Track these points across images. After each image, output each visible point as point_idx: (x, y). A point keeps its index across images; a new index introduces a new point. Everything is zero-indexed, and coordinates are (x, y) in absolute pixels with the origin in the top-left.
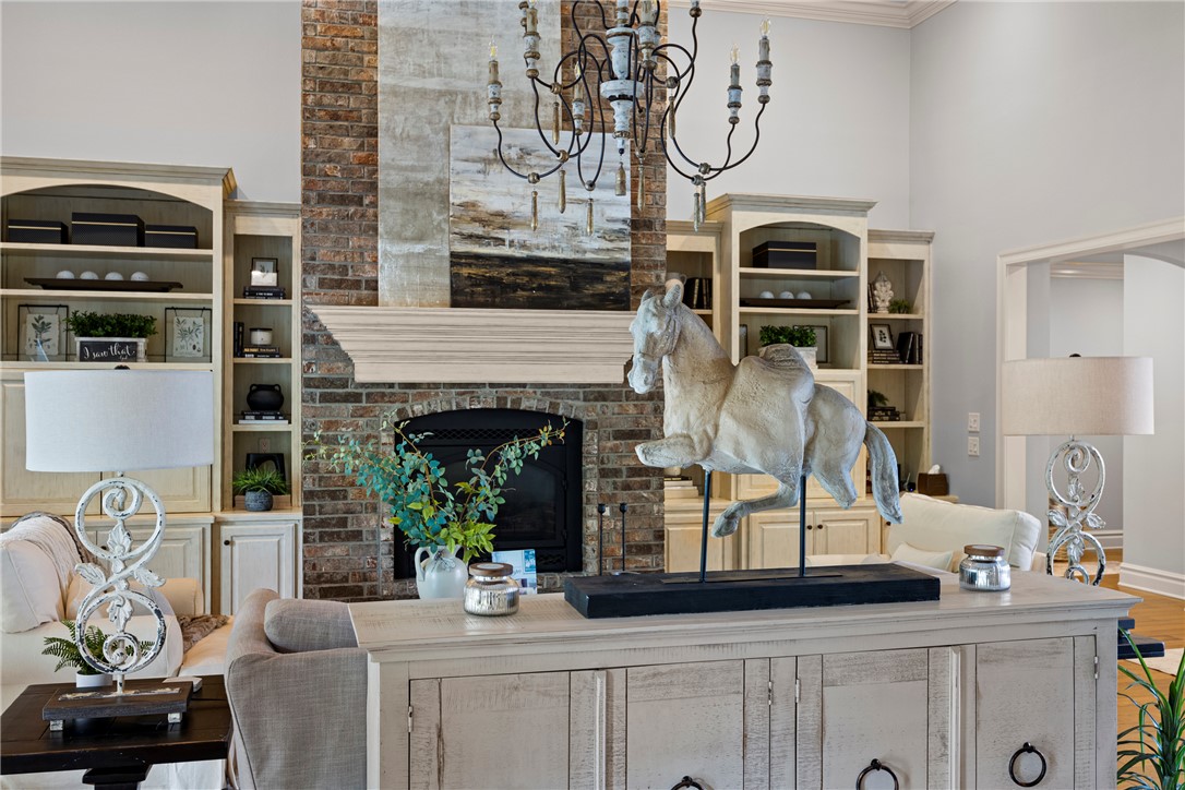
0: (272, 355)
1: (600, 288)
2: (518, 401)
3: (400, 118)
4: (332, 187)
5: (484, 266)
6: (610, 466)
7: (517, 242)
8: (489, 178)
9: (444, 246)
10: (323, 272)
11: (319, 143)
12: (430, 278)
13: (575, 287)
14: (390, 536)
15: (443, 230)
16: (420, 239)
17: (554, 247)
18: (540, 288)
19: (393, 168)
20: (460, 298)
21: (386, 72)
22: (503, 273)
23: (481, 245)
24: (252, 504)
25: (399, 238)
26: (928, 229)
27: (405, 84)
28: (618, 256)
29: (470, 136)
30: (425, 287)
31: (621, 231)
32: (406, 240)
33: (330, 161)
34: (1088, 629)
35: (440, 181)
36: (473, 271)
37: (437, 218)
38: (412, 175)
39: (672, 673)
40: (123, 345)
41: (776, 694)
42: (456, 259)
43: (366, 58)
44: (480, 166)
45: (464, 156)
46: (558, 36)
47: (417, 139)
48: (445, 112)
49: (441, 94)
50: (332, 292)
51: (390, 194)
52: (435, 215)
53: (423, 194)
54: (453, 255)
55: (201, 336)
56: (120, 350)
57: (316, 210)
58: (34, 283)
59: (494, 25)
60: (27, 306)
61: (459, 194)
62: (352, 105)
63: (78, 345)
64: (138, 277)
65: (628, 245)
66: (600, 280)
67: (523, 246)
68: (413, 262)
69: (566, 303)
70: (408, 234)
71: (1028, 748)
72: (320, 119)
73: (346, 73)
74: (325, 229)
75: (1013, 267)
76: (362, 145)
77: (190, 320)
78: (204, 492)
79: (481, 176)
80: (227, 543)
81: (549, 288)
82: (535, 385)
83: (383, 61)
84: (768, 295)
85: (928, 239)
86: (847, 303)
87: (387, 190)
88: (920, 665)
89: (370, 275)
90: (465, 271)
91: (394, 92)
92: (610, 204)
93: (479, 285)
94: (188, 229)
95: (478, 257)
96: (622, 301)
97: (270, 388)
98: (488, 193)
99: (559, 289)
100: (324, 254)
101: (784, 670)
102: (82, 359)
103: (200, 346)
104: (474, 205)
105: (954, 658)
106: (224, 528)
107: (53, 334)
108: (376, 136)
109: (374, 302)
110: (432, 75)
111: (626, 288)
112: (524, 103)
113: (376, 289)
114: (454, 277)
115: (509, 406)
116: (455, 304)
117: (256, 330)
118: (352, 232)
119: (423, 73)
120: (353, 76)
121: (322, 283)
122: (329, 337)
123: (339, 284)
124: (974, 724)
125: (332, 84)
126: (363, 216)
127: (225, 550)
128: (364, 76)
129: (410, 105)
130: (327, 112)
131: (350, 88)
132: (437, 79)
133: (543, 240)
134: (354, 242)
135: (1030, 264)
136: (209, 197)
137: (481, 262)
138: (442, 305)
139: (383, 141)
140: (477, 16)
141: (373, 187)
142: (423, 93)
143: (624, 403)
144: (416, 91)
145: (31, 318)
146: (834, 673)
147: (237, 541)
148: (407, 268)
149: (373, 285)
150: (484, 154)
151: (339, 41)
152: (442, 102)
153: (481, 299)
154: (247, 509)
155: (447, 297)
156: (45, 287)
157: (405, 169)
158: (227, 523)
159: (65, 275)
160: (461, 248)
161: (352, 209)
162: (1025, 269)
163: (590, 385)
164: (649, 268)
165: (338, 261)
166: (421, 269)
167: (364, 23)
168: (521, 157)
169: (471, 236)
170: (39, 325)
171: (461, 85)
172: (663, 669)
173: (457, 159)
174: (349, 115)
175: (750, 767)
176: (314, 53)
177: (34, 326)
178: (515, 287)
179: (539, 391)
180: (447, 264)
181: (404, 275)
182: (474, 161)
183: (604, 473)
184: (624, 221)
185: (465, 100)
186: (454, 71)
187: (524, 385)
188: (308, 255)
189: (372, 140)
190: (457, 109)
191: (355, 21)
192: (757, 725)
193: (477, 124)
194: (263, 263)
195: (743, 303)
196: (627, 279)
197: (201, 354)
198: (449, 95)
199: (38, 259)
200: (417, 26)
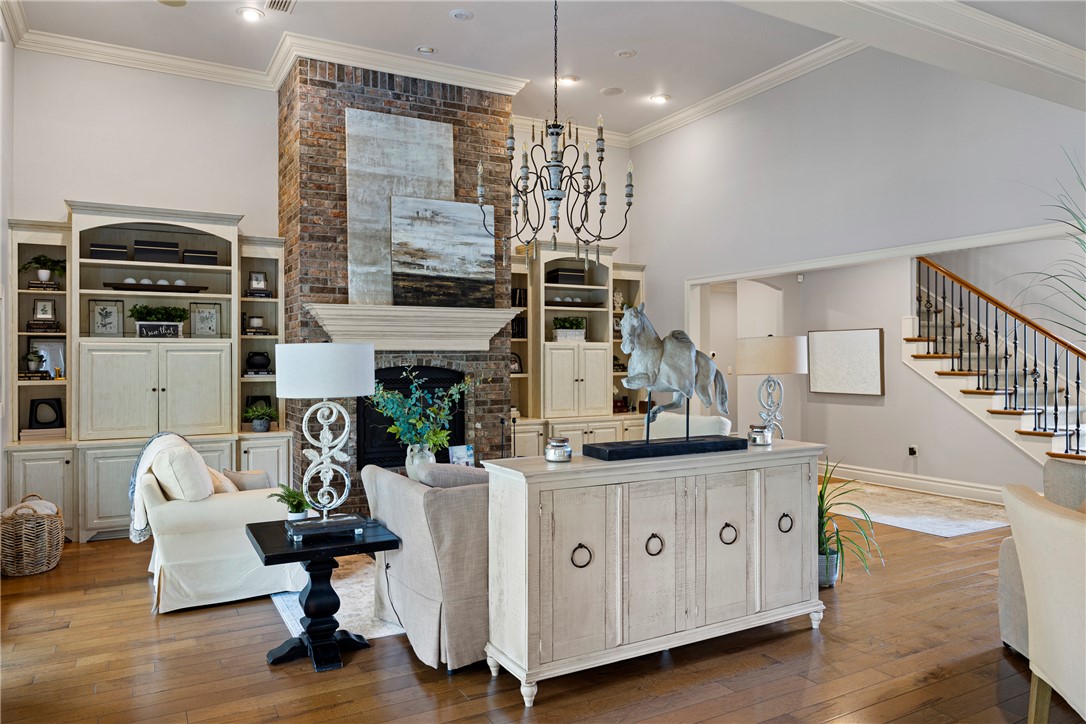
0: (265, 334)
1: (478, 295)
2: (429, 361)
3: (361, 190)
4: (318, 231)
5: (412, 281)
6: (481, 399)
7: (430, 267)
8: (414, 228)
9: (387, 269)
10: (312, 282)
11: (310, 203)
12: (380, 287)
13: (464, 294)
14: (354, 444)
15: (387, 259)
16: (374, 263)
17: (452, 270)
18: (444, 294)
19: (358, 220)
20: (399, 300)
21: (351, 162)
22: (423, 285)
23: (410, 268)
24: (259, 428)
25: (361, 263)
26: (641, 263)
27: (363, 170)
28: (488, 276)
29: (403, 203)
30: (377, 293)
31: (489, 262)
32: (366, 264)
33: (316, 214)
34: (806, 460)
35: (385, 229)
36: (406, 284)
37: (384, 251)
38: (368, 225)
39: (647, 484)
40: (168, 327)
41: (688, 493)
42: (396, 276)
43: (339, 153)
44: (409, 221)
45: (400, 215)
46: (452, 146)
47: (371, 203)
48: (388, 188)
49: (385, 177)
50: (318, 295)
51: (355, 235)
52: (382, 249)
53: (375, 237)
54: (394, 274)
55: (214, 321)
56: (166, 330)
57: (308, 244)
58: (107, 286)
59: (415, 137)
60: (94, 300)
61: (398, 237)
62: (330, 181)
63: (138, 327)
64: (179, 283)
65: (493, 270)
66: (478, 290)
67: (435, 269)
68: (370, 278)
69: (459, 304)
70: (367, 261)
71: (785, 515)
72: (310, 188)
73: (326, 161)
74: (313, 256)
75: (693, 286)
76: (336, 205)
77: (207, 311)
78: (227, 421)
79: (409, 227)
80: (245, 452)
81: (450, 295)
82: (438, 352)
83: (349, 155)
84: (558, 299)
85: (642, 269)
86: (600, 304)
87: (354, 234)
88: (743, 478)
89: (342, 285)
90: (401, 284)
91: (357, 175)
92: (483, 246)
93: (409, 292)
94: (212, 252)
95: (408, 275)
96: (489, 303)
97: (262, 354)
98: (415, 237)
99: (455, 295)
100: (313, 271)
101: (691, 482)
102: (141, 336)
103: (214, 327)
104: (406, 244)
105: (757, 474)
106: (243, 443)
107: (114, 319)
108: (346, 200)
109: (346, 301)
110: (379, 165)
111: (493, 295)
112: (433, 185)
113: (347, 293)
114: (395, 287)
115: (424, 364)
116: (396, 303)
117: (253, 317)
118: (330, 258)
119: (375, 164)
120: (330, 163)
121: (312, 290)
122: (316, 322)
123: (322, 290)
124: (764, 504)
125: (318, 167)
126: (337, 248)
127: (244, 456)
128: (336, 164)
129: (367, 183)
130: (315, 185)
131: (329, 170)
132: (382, 168)
133: (445, 266)
134: (331, 265)
135: (701, 285)
136: (228, 233)
137: (410, 278)
138: (388, 304)
139: (349, 203)
140: (405, 131)
141: (344, 231)
142: (374, 176)
143: (489, 362)
144: (370, 174)
145: (98, 309)
146: (711, 483)
147: (251, 451)
148: (366, 281)
149: (345, 291)
150: (411, 214)
151: (322, 141)
152: (385, 182)
153: (411, 300)
154: (254, 430)
155: (390, 299)
156: (116, 289)
157: (365, 221)
158: (244, 440)
159: (130, 281)
160: (399, 269)
161: (330, 245)
162: (699, 287)
163: (469, 352)
164: (502, 283)
165: (322, 276)
166: (375, 282)
167: (337, 131)
168: (432, 217)
169: (404, 263)
170: (103, 313)
171: (396, 172)
172: (643, 483)
173: (395, 217)
174: (328, 187)
175: (678, 528)
176: (307, 148)
177: (100, 314)
178: (431, 294)
179: (441, 355)
180: (390, 279)
181: (365, 285)
182: (405, 218)
183: (478, 404)
184: (491, 256)
185: (399, 181)
186: (392, 163)
187: (432, 352)
188: (304, 272)
189: (342, 203)
190: (394, 187)
191: (331, 129)
192: (681, 508)
193: (406, 196)
194: (257, 275)
195: (547, 304)
196: (493, 289)
197: (214, 333)
198: (390, 177)
199: (102, 270)
200: (370, 135)
